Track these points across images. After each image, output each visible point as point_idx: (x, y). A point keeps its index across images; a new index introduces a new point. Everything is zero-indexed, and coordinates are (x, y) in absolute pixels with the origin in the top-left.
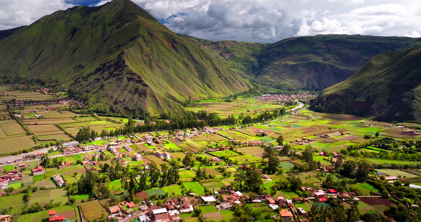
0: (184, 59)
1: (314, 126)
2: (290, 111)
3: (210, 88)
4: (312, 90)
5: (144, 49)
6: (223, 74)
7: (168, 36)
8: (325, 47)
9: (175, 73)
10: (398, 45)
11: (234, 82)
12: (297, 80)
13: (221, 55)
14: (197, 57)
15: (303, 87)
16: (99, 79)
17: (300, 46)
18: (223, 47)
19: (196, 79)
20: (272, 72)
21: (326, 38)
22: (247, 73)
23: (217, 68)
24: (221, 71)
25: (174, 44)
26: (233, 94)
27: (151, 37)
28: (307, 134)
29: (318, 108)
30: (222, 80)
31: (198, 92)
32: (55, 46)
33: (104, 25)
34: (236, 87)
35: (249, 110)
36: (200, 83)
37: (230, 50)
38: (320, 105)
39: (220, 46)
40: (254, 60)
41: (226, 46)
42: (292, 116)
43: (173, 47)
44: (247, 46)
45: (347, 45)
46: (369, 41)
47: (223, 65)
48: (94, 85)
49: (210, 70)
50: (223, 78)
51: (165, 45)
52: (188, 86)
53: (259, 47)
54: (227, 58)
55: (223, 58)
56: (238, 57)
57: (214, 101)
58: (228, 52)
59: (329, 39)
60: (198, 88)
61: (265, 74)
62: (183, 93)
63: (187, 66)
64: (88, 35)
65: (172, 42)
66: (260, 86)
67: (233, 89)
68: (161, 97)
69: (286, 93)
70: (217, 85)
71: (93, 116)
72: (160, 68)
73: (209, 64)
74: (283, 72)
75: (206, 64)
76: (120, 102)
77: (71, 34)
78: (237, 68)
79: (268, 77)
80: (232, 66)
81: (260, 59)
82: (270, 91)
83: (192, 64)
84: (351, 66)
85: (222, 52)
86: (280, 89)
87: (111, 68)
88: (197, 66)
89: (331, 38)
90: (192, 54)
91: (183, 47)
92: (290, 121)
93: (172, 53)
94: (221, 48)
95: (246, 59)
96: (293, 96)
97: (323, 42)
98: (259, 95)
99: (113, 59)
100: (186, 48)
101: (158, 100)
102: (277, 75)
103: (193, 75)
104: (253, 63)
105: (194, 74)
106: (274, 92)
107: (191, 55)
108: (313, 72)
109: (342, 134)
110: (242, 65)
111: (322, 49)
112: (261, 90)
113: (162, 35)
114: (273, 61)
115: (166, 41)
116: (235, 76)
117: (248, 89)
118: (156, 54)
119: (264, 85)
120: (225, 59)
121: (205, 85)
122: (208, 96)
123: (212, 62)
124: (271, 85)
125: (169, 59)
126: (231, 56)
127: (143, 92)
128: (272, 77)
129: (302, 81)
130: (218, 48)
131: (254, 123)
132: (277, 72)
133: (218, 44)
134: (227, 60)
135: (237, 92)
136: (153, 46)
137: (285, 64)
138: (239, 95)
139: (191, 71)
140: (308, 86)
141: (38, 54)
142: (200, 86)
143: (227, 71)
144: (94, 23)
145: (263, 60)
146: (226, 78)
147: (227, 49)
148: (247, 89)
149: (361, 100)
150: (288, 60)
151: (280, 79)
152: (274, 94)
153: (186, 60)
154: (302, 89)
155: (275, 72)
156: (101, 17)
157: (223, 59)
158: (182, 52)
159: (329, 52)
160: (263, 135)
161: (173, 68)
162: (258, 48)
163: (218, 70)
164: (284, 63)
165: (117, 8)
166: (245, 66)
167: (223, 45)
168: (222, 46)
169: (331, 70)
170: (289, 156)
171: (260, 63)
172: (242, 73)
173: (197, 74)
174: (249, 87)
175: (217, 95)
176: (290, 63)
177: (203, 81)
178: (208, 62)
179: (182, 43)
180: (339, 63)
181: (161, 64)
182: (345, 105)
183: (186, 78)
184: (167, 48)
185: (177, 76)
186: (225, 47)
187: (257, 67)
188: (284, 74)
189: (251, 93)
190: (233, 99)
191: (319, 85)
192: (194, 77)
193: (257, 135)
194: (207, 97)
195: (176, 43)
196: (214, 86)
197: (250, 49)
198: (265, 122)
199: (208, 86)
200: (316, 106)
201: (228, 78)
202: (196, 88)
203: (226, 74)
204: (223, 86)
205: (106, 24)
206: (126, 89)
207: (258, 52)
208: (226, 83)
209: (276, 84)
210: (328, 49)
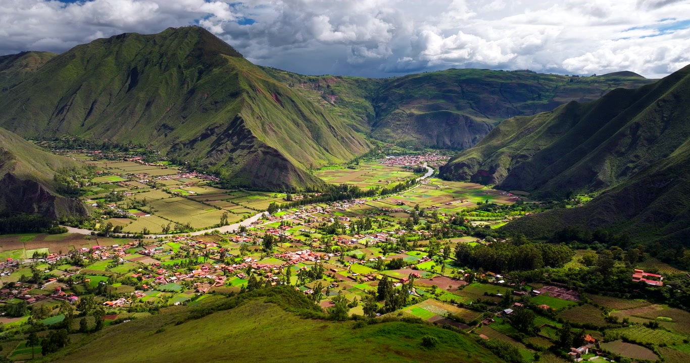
0: (293, 116)
1: (441, 196)
2: (420, 180)
3: (328, 151)
4: (442, 148)
5: (255, 110)
6: (339, 133)
7: (269, 85)
8: (458, 89)
9: (288, 136)
10: (547, 87)
11: (352, 142)
12: (424, 135)
13: (324, 98)
14: (306, 112)
15: (432, 145)
16: (222, 150)
17: (428, 87)
18: (325, 86)
19: (310, 141)
20: (393, 123)
21: (460, 76)
22: (361, 124)
23: (331, 126)
24: (335, 128)
25: (278, 96)
26: (353, 158)
27: (253, 90)
28: (435, 203)
29: (447, 176)
30: (338, 139)
31: (316, 157)
32: (111, 95)
33: (179, 67)
34: (355, 148)
35: (380, 179)
36: (315, 146)
37: (336, 91)
38: (448, 174)
39: (321, 84)
40: (368, 105)
41: (330, 84)
42: (422, 185)
43: (277, 99)
44: (357, 84)
45: (486, 87)
46: (514, 81)
47: (336, 119)
48: (217, 157)
49: (324, 129)
50: (338, 137)
51: (269, 99)
52: (305, 151)
53: (374, 85)
54: (333, 103)
55: (327, 102)
56: (347, 100)
57: (336, 168)
58: (333, 93)
59: (464, 78)
60: (316, 153)
61: (384, 127)
62: (302, 161)
63: (298, 125)
64: (161, 82)
65: (275, 94)
66: (380, 144)
67: (352, 152)
68: (302, 172)
69: (412, 153)
70: (335, 147)
71: (240, 191)
72: (274, 131)
73: (321, 120)
74: (407, 125)
75: (318, 121)
76: (262, 176)
77: (130, 77)
78: (348, 116)
79: (389, 130)
80: (341, 114)
81: (376, 103)
82: (394, 151)
83: (302, 121)
84: (489, 117)
85: (324, 93)
86: (404, 147)
87: (234, 138)
88: (309, 124)
89: (467, 76)
90: (301, 109)
91: (289, 100)
92: (422, 191)
93: (278, 109)
94: (322, 87)
95: (358, 104)
96: (421, 159)
97: (456, 81)
98: (382, 157)
99: (221, 124)
100: (293, 101)
101: (300, 174)
102: (400, 128)
103: (306, 137)
104: (368, 110)
105: (306, 135)
106: (398, 152)
107: (300, 111)
108: (444, 125)
109: (462, 202)
110: (353, 113)
111: (455, 92)
112: (383, 151)
113: (262, 85)
114: (394, 108)
115: (269, 93)
116: (352, 133)
117: (369, 150)
118: (264, 112)
119: (385, 142)
120: (330, 103)
121: (321, 148)
122: (328, 162)
123: (324, 117)
124: (393, 142)
125: (277, 118)
126: (336, 99)
127: (284, 166)
128: (394, 131)
129: (430, 136)
130: (319, 88)
131: (391, 193)
132: (400, 124)
133: (318, 81)
134: (333, 105)
135: (357, 155)
136: (260, 104)
137: (410, 113)
138: (359, 159)
139: (303, 131)
140: (438, 143)
141: (90, 106)
142: (317, 150)
143: (341, 127)
144: (162, 63)
145: (380, 104)
146: (342, 138)
147: (331, 88)
148: (367, 151)
149: (485, 169)
150: (413, 108)
151: (404, 134)
152: (399, 155)
153: (295, 117)
154: (431, 147)
155: (397, 124)
156: (169, 54)
157: (327, 104)
158: (289, 106)
159: (464, 96)
160: (402, 204)
161: (286, 130)
162: (372, 86)
163: (333, 127)
164: (408, 112)
165: (190, 42)
166: (358, 114)
167: (325, 83)
168: (323, 84)
169: (466, 123)
170: (424, 217)
171: (377, 109)
172: (355, 124)
173: (309, 134)
174: (369, 147)
175: (337, 161)
176: (416, 112)
177: (319, 144)
178: (319, 117)
179: (288, 95)
180: (475, 113)
181: (274, 127)
182: (471, 174)
183: (300, 141)
184: (272, 103)
185: (291, 139)
186: (328, 86)
187: (373, 116)
188: (408, 126)
189: (372, 155)
190: (355, 164)
191: (451, 141)
192: (308, 139)
193: (397, 205)
194: (328, 164)
195: (280, 95)
196: (332, 149)
197: (362, 88)
198: (400, 193)
199: (325, 149)
200: (445, 175)
201: (345, 138)
202: (313, 152)
203: (341, 132)
204: (341, 148)
205: (182, 66)
206: (264, 164)
207: (372, 92)
208: (343, 143)
209: (399, 141)
210: (463, 92)
